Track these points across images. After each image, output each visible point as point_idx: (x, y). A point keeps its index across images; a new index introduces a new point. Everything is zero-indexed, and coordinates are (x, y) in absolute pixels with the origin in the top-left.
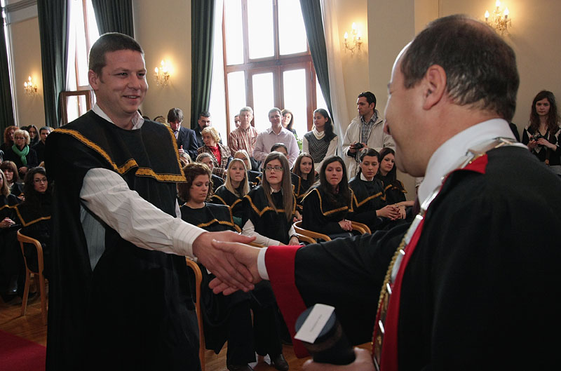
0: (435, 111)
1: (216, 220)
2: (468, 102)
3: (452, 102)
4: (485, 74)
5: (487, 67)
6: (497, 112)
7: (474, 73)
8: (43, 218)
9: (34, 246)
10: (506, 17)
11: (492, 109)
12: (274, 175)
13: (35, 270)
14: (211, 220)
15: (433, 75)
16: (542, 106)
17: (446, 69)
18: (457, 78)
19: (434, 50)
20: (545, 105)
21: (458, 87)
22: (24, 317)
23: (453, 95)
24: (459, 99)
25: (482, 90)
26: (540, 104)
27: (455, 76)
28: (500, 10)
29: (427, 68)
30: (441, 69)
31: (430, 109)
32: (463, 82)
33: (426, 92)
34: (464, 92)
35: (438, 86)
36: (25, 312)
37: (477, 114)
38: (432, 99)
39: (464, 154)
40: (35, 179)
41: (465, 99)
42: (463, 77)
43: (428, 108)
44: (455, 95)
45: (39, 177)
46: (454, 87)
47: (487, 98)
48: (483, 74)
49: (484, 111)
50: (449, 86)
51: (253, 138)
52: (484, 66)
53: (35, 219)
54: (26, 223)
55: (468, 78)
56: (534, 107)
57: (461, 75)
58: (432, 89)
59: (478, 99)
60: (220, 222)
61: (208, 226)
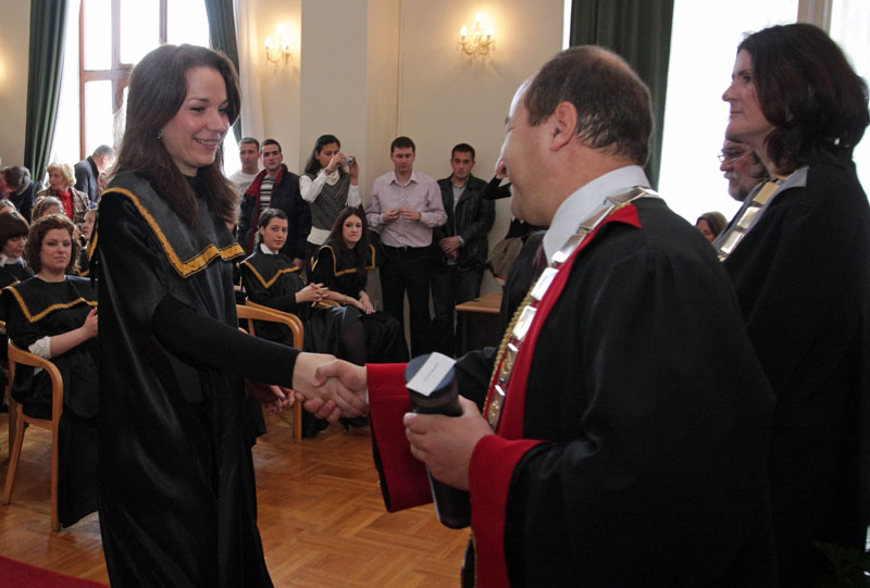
0: (563, 153)
1: (83, 299)
2: (600, 146)
3: (582, 143)
4: (619, 115)
5: (623, 108)
6: (632, 157)
7: (607, 113)
10: (489, 37)
11: (625, 153)
14: (75, 300)
15: (562, 113)
17: (577, 106)
18: (589, 117)
19: (565, 85)
21: (589, 128)
23: (584, 135)
24: (590, 141)
25: (615, 133)
27: (587, 115)
28: (480, 26)
29: (557, 105)
30: (572, 107)
31: (557, 150)
33: (553, 131)
34: (595, 133)
35: (569, 124)
37: (609, 160)
38: (560, 139)
39: (602, 202)
41: (597, 141)
42: (596, 116)
43: (556, 149)
44: (587, 137)
46: (586, 127)
47: (620, 142)
48: (617, 115)
49: (617, 156)
50: (580, 127)
52: (619, 108)
55: (601, 120)
57: (594, 115)
58: (560, 128)
59: (611, 142)
60: (89, 303)
61: (70, 308)
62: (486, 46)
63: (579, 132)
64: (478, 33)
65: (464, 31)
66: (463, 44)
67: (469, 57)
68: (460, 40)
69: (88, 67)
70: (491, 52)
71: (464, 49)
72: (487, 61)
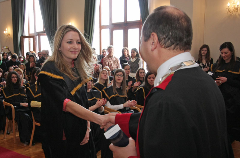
1: (95, 98)
3: (162, 47)
8: (15, 95)
9: (10, 107)
10: (238, 6)
12: (120, 79)
13: (11, 119)
14: (93, 98)
16: (204, 51)
18: (162, 37)
20: (205, 51)
22: (5, 139)
23: (161, 44)
24: (164, 46)
26: (203, 50)
28: (235, 2)
32: (165, 39)
36: (6, 138)
38: (154, 46)
40: (12, 77)
44: (162, 44)
45: (14, 76)
46: (162, 41)
51: (115, 61)
53: (11, 95)
54: (7, 97)
56: (200, 51)
60: (97, 99)
61: (91, 100)
62: (237, 9)
63: (160, 42)
64: (234, 5)
65: (228, 4)
66: (228, 9)
67: (230, 13)
68: (227, 8)
69: (102, 24)
70: (239, 11)
71: (228, 10)
72: (237, 14)
